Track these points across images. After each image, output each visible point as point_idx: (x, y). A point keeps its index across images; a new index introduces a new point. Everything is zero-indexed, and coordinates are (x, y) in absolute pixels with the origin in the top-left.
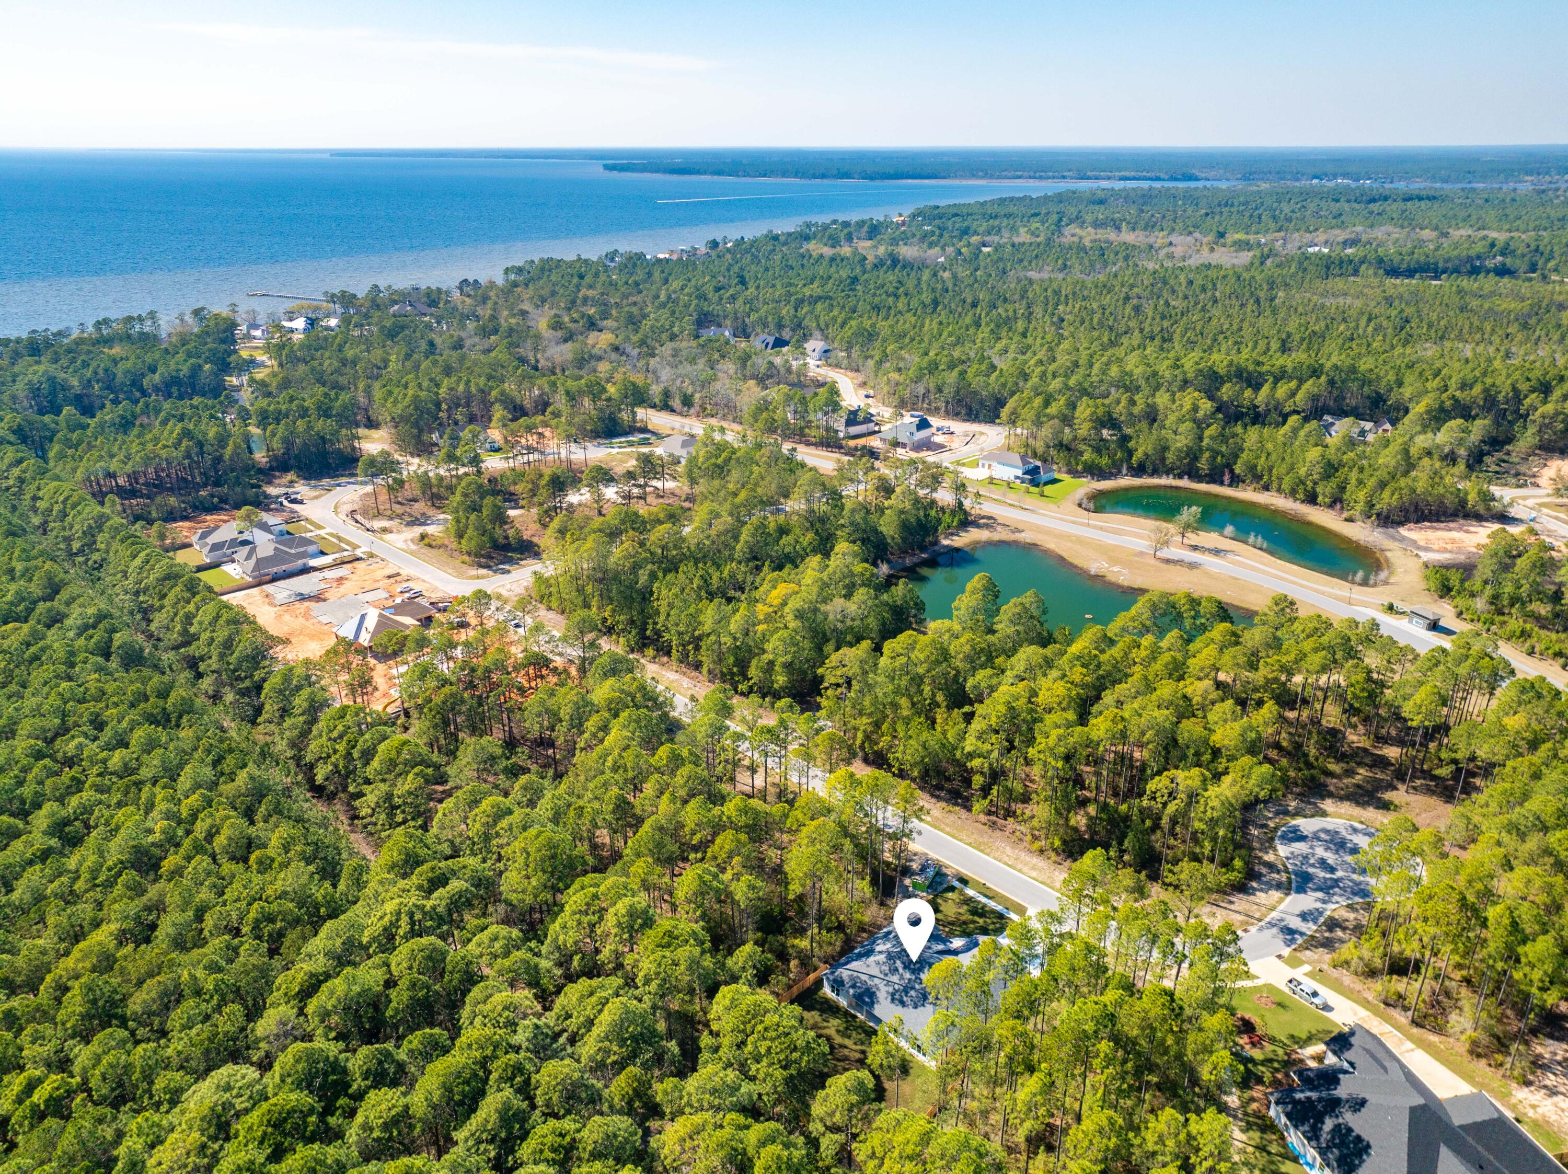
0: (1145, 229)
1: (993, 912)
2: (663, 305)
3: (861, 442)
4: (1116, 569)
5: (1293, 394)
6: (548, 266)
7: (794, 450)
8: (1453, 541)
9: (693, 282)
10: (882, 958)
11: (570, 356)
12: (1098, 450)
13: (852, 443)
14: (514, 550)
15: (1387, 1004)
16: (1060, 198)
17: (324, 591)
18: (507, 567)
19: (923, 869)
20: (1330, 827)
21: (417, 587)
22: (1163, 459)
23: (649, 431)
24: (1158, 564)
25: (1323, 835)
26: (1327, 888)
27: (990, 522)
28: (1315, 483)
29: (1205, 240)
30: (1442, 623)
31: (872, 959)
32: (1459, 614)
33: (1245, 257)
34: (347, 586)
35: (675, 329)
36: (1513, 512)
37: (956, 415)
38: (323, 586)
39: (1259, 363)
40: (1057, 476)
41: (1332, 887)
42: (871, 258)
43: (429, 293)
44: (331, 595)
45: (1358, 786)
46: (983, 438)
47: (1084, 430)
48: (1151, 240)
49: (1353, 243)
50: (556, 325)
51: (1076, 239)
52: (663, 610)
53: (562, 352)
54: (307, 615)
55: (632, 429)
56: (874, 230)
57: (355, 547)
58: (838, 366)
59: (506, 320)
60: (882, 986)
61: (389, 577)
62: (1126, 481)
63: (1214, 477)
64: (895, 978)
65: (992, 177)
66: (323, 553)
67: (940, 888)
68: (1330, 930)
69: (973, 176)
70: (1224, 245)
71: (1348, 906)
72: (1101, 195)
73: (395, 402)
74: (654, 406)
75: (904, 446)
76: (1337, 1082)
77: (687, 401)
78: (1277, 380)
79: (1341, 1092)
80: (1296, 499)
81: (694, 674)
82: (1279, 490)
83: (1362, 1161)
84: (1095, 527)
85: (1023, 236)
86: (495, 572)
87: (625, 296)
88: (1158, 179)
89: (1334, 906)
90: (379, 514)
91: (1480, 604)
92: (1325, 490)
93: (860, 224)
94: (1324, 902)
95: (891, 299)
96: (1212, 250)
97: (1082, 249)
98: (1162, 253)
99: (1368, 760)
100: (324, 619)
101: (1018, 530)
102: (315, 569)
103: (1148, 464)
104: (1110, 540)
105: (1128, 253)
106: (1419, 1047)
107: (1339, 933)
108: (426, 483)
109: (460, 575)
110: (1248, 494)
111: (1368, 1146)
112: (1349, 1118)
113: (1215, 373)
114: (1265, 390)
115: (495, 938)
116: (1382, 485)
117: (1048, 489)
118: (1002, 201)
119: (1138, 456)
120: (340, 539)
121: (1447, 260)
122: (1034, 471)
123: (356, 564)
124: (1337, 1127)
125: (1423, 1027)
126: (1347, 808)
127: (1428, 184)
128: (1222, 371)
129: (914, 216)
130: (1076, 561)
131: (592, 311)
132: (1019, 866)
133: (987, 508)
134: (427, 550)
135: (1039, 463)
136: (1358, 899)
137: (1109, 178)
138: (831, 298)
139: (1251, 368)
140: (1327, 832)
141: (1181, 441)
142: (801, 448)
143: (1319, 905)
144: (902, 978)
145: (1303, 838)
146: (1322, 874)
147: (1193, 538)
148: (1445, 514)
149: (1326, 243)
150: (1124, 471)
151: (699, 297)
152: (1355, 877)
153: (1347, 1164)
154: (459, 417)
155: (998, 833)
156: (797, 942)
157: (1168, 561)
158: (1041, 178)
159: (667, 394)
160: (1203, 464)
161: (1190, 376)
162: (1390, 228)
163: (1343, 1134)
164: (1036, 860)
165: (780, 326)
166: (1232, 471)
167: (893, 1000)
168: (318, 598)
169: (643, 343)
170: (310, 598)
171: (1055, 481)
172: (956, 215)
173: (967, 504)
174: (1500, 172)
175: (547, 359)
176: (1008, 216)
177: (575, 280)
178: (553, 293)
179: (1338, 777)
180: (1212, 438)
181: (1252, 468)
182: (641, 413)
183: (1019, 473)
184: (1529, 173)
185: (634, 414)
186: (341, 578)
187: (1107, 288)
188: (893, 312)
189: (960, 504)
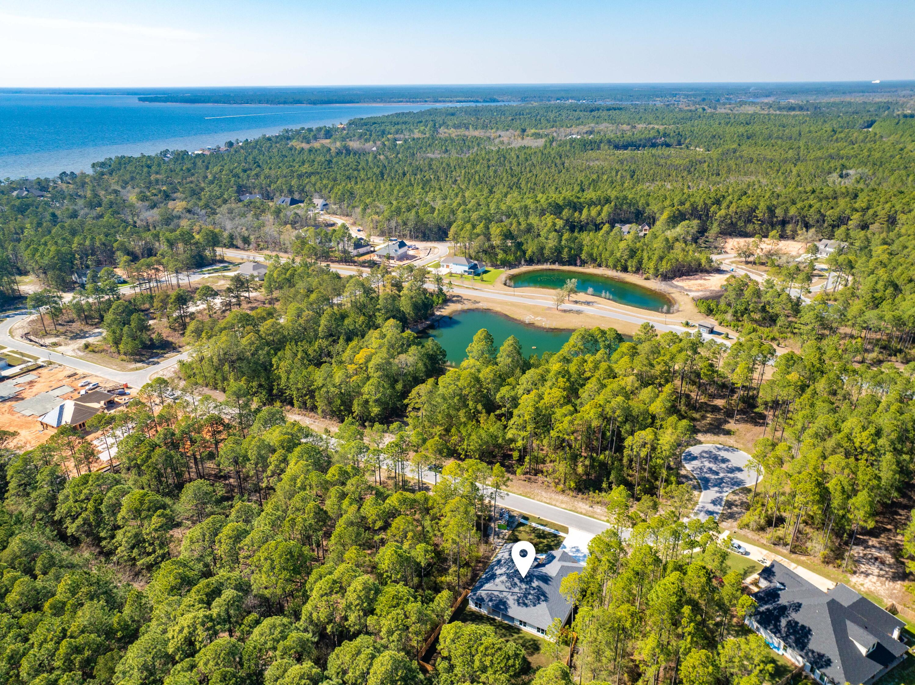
0: (483, 128)
1: (550, 534)
2: (211, 182)
3: (367, 257)
4: (539, 318)
5: (599, 214)
6: (123, 162)
7: (328, 265)
8: (701, 285)
9: (226, 167)
10: (504, 578)
11: (158, 218)
12: (505, 252)
13: (362, 259)
14: (158, 348)
15: (775, 544)
16: (430, 112)
17: (20, 393)
18: (155, 360)
19: (501, 515)
20: (706, 449)
21: (94, 381)
22: (542, 254)
23: (226, 262)
24: (560, 313)
25: (704, 455)
26: (719, 483)
27: (459, 299)
28: (626, 261)
29: (516, 133)
30: (715, 330)
31: (497, 580)
32: (720, 324)
33: (541, 142)
34: (37, 388)
35: (225, 196)
36: (723, 267)
37: (416, 238)
38: (18, 389)
39: (579, 198)
40: (487, 269)
41: (721, 483)
42: (333, 149)
43: (39, 182)
44: (28, 394)
45: (710, 424)
46: (436, 250)
47: (496, 241)
48: (488, 134)
49: (591, 133)
50: (143, 198)
51: (447, 135)
52: (284, 376)
53: (153, 215)
54: (11, 411)
55: (214, 262)
56: (328, 134)
57: (36, 359)
58: (335, 213)
59: (106, 198)
60: (509, 596)
61: (69, 377)
62: (524, 268)
63: (572, 261)
64: (516, 590)
65: (385, 102)
66: (10, 366)
67: (514, 526)
68: (730, 508)
69: (375, 101)
70: (528, 136)
71: (733, 492)
72: (452, 111)
73: (42, 256)
74: (225, 246)
75: (393, 258)
76: (778, 596)
77: (246, 241)
78: (590, 206)
79: (783, 600)
80: (617, 271)
81: (312, 414)
82: (607, 266)
83: (809, 640)
84: (518, 296)
85: (417, 135)
86: (148, 364)
87: (185, 178)
88: (477, 101)
89: (726, 494)
90: (47, 334)
91: (729, 317)
92: (632, 264)
93: (319, 130)
94: (721, 492)
95: (356, 173)
96: (523, 139)
97: (452, 140)
98: (497, 141)
99: (709, 409)
100: (27, 413)
101: (476, 302)
102: (8, 378)
103: (534, 258)
104: (529, 302)
105: (478, 141)
106: (798, 565)
107: (735, 509)
108: (79, 309)
109: (123, 369)
110: (590, 270)
111: (810, 630)
112: (794, 616)
113: (557, 204)
114: (585, 212)
115: (274, 626)
116: (661, 258)
117: (485, 276)
118: (398, 115)
119: (529, 253)
120: (22, 354)
121: (641, 140)
122: (474, 267)
123: (40, 370)
124: (789, 623)
125: (796, 553)
126: (709, 437)
127: (613, 102)
128: (561, 203)
129: (350, 124)
130: (515, 317)
131: (164, 188)
132: (554, 503)
133: (456, 291)
134: (92, 355)
135: (476, 262)
136: (736, 488)
137: (451, 102)
138: (318, 173)
139: (575, 200)
140: (706, 452)
141: (551, 243)
142: (332, 265)
143: (718, 495)
144: (521, 589)
145: (695, 458)
146: (713, 477)
147: (574, 297)
148: (692, 271)
149: (578, 133)
150: (523, 262)
151: (234, 176)
152: (729, 475)
153: (800, 643)
154: (89, 263)
155: (534, 484)
156: (443, 579)
157: (565, 311)
158: (413, 102)
159: (231, 237)
160: (565, 255)
161: (545, 206)
162: (608, 125)
163: (793, 626)
164: (561, 497)
165: (291, 192)
166: (580, 258)
167: (519, 604)
168: (17, 398)
169: (206, 206)
170: (10, 399)
171: (486, 272)
172: (375, 123)
173: (445, 289)
174: (645, 96)
175: (142, 220)
176: (405, 123)
177: (145, 169)
178: (132, 179)
179: (699, 420)
180: (566, 240)
181: (591, 255)
182: (219, 251)
183: (466, 268)
184: (657, 96)
185: (214, 251)
186: (31, 382)
187: (475, 161)
188: (359, 179)
189: (441, 290)
